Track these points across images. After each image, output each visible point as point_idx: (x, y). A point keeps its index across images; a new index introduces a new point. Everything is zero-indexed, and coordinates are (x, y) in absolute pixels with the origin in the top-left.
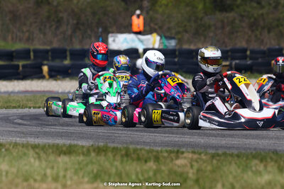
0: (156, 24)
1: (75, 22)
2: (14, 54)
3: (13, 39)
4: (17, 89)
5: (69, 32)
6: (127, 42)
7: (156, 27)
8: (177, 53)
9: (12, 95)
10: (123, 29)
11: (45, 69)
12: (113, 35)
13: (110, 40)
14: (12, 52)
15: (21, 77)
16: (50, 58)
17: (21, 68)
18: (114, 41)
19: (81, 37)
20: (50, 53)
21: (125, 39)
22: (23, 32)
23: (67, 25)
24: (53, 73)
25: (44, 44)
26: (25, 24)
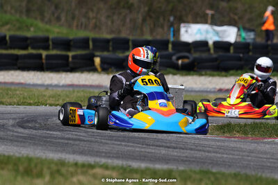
0: (236, 14)
1: (146, 9)
2: (72, 43)
3: (77, 26)
4: (63, 82)
5: (140, 20)
6: (201, 33)
7: (236, 18)
8: (251, 47)
9: (50, 88)
10: (198, 19)
11: (97, 60)
12: (187, 25)
13: (183, 30)
14: (70, 41)
15: (69, 68)
16: (111, 48)
17: (70, 59)
18: (187, 31)
19: (152, 26)
20: (111, 44)
21: (199, 30)
22: (89, 19)
23: (138, 12)
24: (106, 66)
25: (112, 32)
26: (92, 10)
